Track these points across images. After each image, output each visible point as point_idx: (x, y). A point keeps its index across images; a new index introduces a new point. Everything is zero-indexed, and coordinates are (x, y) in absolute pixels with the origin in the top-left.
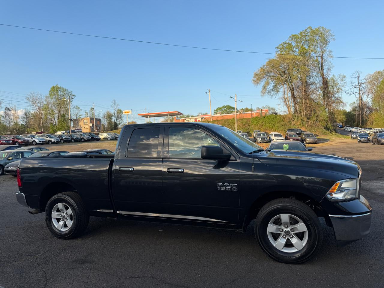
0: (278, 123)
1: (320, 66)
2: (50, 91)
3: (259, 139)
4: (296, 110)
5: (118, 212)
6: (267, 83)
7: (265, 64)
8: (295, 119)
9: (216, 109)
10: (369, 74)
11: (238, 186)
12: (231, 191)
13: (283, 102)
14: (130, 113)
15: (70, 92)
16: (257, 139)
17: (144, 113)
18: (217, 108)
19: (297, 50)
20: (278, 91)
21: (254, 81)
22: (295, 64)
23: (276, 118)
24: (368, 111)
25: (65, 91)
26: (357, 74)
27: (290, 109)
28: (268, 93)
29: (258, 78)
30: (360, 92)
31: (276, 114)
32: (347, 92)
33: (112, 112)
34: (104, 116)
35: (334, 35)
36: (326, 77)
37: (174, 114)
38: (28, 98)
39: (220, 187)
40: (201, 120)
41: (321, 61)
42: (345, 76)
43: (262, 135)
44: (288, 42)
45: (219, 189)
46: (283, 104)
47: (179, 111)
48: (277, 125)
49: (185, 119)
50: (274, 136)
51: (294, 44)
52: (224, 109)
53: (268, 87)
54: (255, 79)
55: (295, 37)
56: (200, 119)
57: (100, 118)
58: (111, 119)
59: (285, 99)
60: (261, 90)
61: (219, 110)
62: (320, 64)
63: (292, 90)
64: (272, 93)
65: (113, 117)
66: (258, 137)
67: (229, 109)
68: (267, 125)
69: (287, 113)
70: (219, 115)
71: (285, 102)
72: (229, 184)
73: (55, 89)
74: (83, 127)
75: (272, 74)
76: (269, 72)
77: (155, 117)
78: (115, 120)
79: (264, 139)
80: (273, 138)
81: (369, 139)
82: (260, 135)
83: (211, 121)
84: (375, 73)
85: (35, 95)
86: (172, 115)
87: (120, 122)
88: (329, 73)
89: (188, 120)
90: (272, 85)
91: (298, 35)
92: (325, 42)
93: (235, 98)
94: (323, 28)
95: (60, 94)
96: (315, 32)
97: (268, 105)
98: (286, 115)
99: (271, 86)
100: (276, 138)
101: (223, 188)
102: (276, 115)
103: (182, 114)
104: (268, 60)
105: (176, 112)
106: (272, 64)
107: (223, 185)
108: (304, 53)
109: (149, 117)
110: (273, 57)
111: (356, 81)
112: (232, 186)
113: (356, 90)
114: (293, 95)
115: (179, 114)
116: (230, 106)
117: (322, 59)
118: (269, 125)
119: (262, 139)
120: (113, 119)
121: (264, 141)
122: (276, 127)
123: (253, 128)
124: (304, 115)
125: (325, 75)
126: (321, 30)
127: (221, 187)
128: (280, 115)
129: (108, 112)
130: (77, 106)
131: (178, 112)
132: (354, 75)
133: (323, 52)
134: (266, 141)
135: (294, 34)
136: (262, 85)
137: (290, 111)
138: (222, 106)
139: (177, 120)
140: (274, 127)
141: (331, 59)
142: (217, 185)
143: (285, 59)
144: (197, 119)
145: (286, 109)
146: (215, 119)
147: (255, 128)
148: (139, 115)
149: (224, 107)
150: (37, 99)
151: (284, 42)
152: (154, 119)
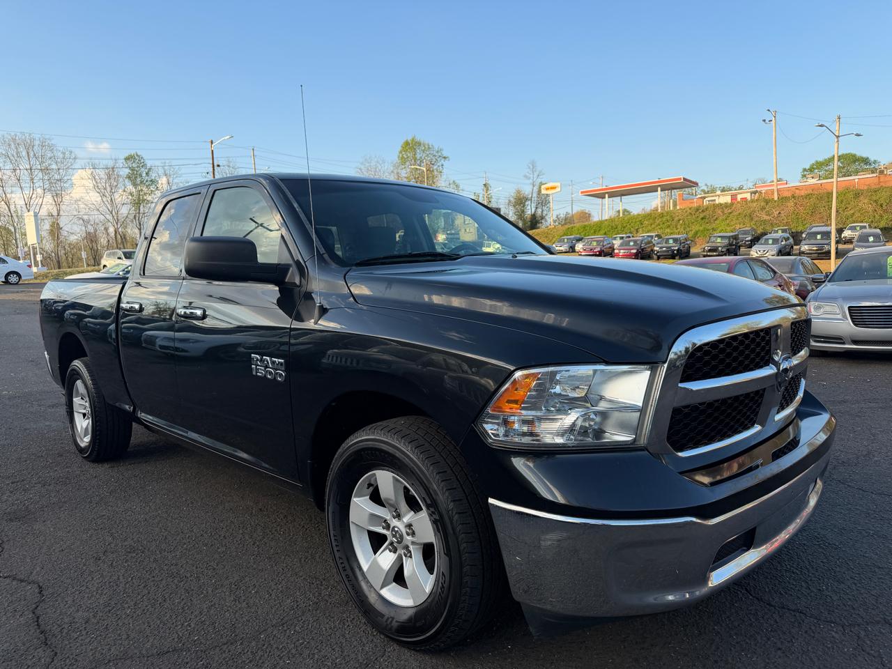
2: (401, 152)
9: (808, 167)
14: (558, 189)
15: (438, 152)
17: (598, 186)
18: (813, 161)
25: (429, 148)
33: (527, 190)
34: (510, 201)
37: (673, 186)
38: (360, 169)
47: (686, 177)
49: (705, 198)
57: (500, 207)
58: (523, 206)
61: (818, 168)
65: (530, 202)
70: (812, 181)
73: (411, 146)
74: (463, 230)
77: (625, 195)
78: (533, 210)
83: (776, 199)
85: (373, 164)
86: (668, 187)
87: (545, 212)
89: (712, 201)
93: (835, 128)
95: (418, 156)
103: (696, 184)
105: (680, 179)
109: (607, 195)
115: (688, 184)
116: (854, 156)
120: (529, 207)
129: (518, 192)
130: (454, 182)
131: (685, 179)
139: (686, 200)
144: (739, 197)
148: (582, 192)
150: (376, 171)
152: (621, 201)
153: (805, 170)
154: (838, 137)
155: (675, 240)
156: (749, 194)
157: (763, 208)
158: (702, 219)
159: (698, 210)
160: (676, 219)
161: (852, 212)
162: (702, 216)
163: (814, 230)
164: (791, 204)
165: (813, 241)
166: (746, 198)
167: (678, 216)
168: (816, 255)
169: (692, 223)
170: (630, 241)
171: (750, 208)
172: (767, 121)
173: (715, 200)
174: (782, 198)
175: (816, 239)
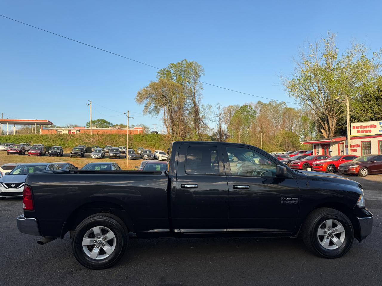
0: (159, 141)
1: (193, 95)
3: (146, 156)
4: (173, 131)
5: (176, 231)
6: (149, 104)
7: (148, 85)
8: (174, 139)
10: (225, 107)
11: (298, 200)
12: (293, 204)
13: (163, 122)
16: (143, 156)
19: (175, 78)
20: (158, 112)
21: (137, 99)
22: (175, 90)
23: (157, 137)
24: (225, 136)
26: (219, 106)
27: (169, 130)
28: (149, 112)
29: (141, 97)
30: (220, 121)
31: (157, 133)
32: (211, 119)
35: (204, 70)
36: (197, 105)
37: (42, 123)
39: (283, 201)
40: (76, 133)
41: (193, 91)
42: (211, 106)
43: (148, 152)
44: (167, 69)
45: (283, 203)
46: (163, 124)
48: (159, 143)
49: (57, 130)
50: (159, 154)
51: (172, 72)
52: (98, 123)
53: (150, 107)
54: (138, 98)
55: (173, 66)
56: (75, 131)
59: (165, 120)
60: (144, 109)
62: (193, 93)
63: (170, 112)
64: (153, 113)
66: (144, 154)
67: (104, 123)
68: (149, 143)
69: (166, 133)
70: (94, 128)
71: (165, 123)
72: (291, 199)
75: (154, 96)
76: (151, 94)
77: (16, 124)
79: (150, 156)
80: (158, 155)
81: (233, 160)
82: (146, 152)
83: (91, 134)
84: (229, 106)
86: (40, 123)
88: (200, 102)
89: (60, 132)
90: (154, 106)
91: (176, 64)
92: (197, 75)
94: (196, 63)
96: (190, 65)
97: (143, 124)
98: (166, 135)
99: (152, 107)
100: (161, 155)
101: (286, 202)
102: (157, 135)
103: (53, 124)
104: (150, 83)
105: (47, 121)
106: (154, 86)
107: (286, 199)
108: (180, 81)
109: (9, 124)
110: (156, 80)
111: (217, 111)
112: (293, 200)
113: (217, 119)
114: (171, 118)
115: (49, 123)
116: (105, 121)
117: (195, 90)
118: (151, 143)
119: (148, 156)
121: (150, 158)
122: (157, 145)
123: (136, 145)
124: (180, 136)
125: (196, 103)
126: (194, 65)
127: (285, 200)
128: (161, 135)
132: (217, 106)
133: (195, 83)
134: (152, 158)
135: (173, 63)
136: (144, 104)
137: (169, 132)
138: (96, 119)
139: (44, 130)
140: (156, 145)
141: (201, 91)
142: (280, 200)
143: (166, 84)
144: (72, 131)
145: (165, 129)
146: (96, 133)
147: (138, 145)
149: (98, 120)
151: (164, 68)
152: (14, 127)
153: (88, 123)
154: (128, 118)
155: (58, 148)
156: (76, 131)
157: (87, 138)
158: (62, 139)
159: (59, 135)
160: (50, 138)
161: (118, 142)
162: (61, 138)
163: (113, 148)
164: (97, 137)
165: (113, 152)
166: (75, 132)
167: (50, 137)
168: (115, 157)
169: (57, 141)
170: (35, 147)
171: (81, 137)
172: (88, 104)
173: (61, 132)
174: (94, 134)
175: (114, 151)
